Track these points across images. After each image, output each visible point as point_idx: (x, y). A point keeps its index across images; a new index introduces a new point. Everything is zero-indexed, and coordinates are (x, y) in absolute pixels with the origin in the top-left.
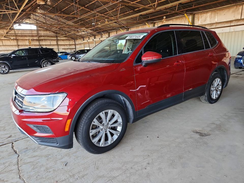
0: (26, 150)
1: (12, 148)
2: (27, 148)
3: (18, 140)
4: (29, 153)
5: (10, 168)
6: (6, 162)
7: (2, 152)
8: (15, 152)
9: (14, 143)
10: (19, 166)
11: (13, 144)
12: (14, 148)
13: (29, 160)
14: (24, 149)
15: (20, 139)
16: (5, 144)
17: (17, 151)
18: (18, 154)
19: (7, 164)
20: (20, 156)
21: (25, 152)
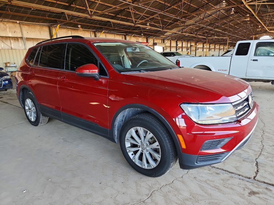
0: (246, 160)
1: (259, 171)
2: (244, 160)
3: (246, 177)
4: (245, 155)
5: (268, 155)
6: (270, 161)
7: (271, 173)
8: (258, 164)
9: (252, 177)
10: (260, 152)
11: (255, 177)
12: (256, 170)
13: (250, 151)
14: (247, 162)
15: (242, 178)
16: (264, 183)
17: (255, 164)
18: (256, 161)
19: (270, 159)
20: (256, 158)
21: (248, 159)
